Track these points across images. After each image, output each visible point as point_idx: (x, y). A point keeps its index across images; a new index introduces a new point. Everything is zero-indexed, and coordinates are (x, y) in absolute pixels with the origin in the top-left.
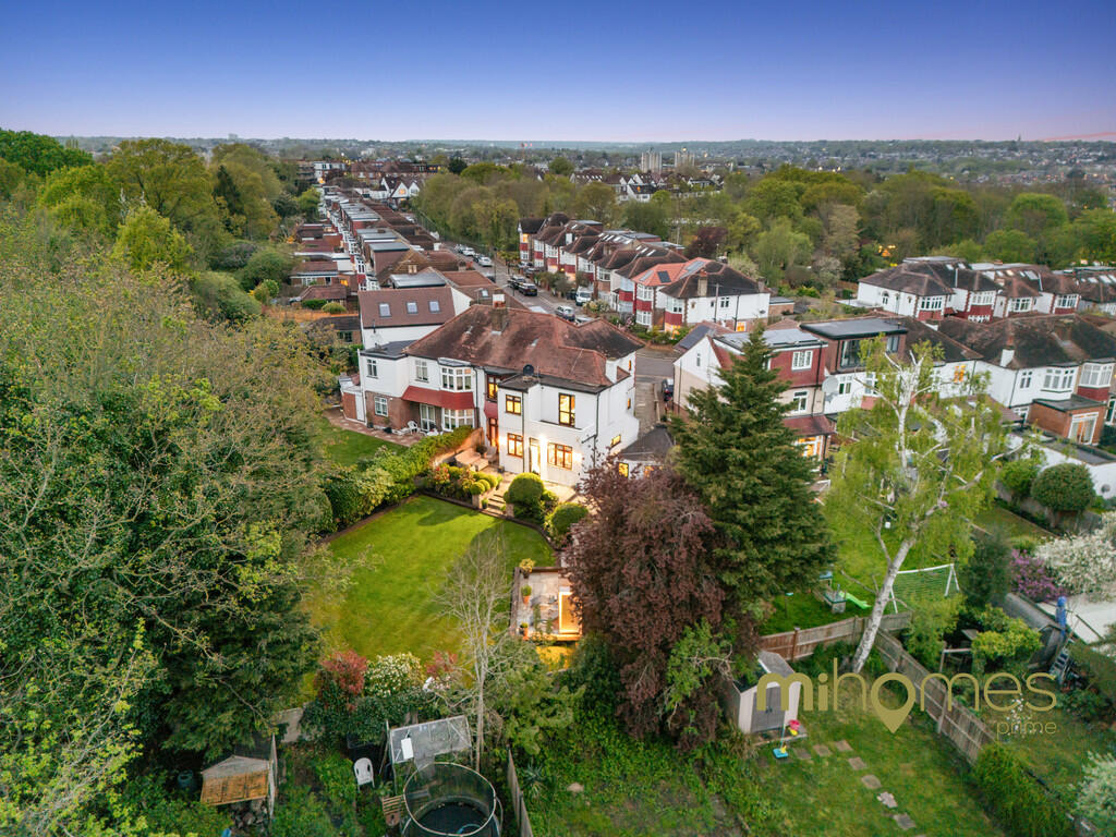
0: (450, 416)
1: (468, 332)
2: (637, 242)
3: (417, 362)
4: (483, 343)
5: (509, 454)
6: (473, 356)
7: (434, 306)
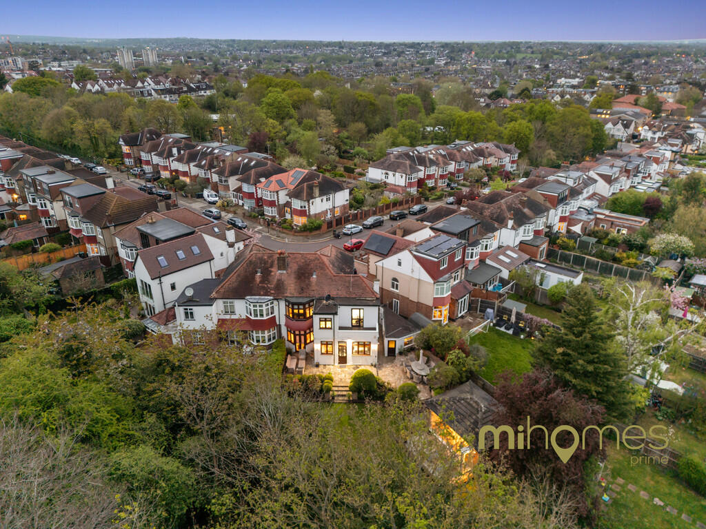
0: (260, 335)
1: (259, 274)
2: (235, 154)
3: (224, 303)
4: (275, 281)
5: (322, 354)
6: (272, 292)
7: (196, 250)
